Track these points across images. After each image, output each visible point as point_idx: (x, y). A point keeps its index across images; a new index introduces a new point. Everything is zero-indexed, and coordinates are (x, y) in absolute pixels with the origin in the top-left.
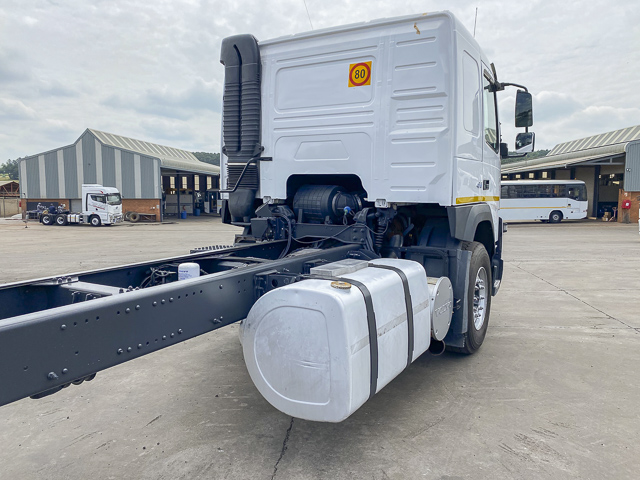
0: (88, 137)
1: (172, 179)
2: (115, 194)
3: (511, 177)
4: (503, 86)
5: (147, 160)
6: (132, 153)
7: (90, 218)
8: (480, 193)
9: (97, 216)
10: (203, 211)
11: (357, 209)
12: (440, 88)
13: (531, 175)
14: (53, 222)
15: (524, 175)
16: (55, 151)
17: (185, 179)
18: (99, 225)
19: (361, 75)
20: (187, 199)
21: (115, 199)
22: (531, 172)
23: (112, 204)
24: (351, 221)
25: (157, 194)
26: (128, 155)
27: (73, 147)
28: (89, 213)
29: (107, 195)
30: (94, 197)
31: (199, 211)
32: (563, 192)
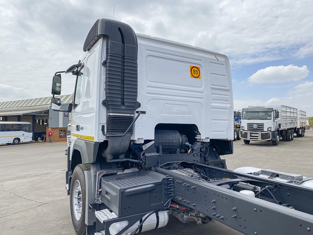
12: (228, 87)
19: (196, 73)
32: (19, 128)
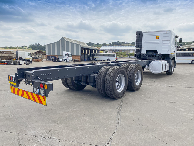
0: (63, 39)
1: (83, 50)
2: (70, 54)
3: (180, 50)
4: (178, 37)
5: (77, 45)
6: (74, 43)
7: (65, 60)
8: (173, 53)
9: (66, 60)
10: (90, 59)
11: (156, 55)
12: (169, 40)
13: (187, 50)
14: (55, 61)
15: (185, 50)
16: (55, 43)
17: (87, 50)
18: (67, 62)
19: (158, 37)
20: (86, 56)
21: (70, 55)
22: (187, 49)
23: (70, 57)
24: (155, 56)
25: (80, 54)
26: (72, 44)
27: (59, 42)
28: (64, 59)
29: (69, 54)
30: (66, 55)
31: (89, 59)
